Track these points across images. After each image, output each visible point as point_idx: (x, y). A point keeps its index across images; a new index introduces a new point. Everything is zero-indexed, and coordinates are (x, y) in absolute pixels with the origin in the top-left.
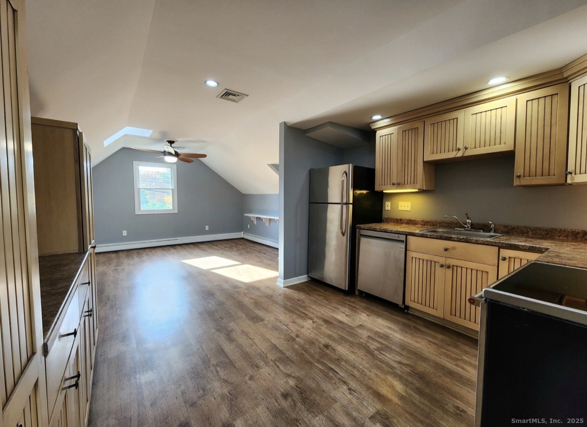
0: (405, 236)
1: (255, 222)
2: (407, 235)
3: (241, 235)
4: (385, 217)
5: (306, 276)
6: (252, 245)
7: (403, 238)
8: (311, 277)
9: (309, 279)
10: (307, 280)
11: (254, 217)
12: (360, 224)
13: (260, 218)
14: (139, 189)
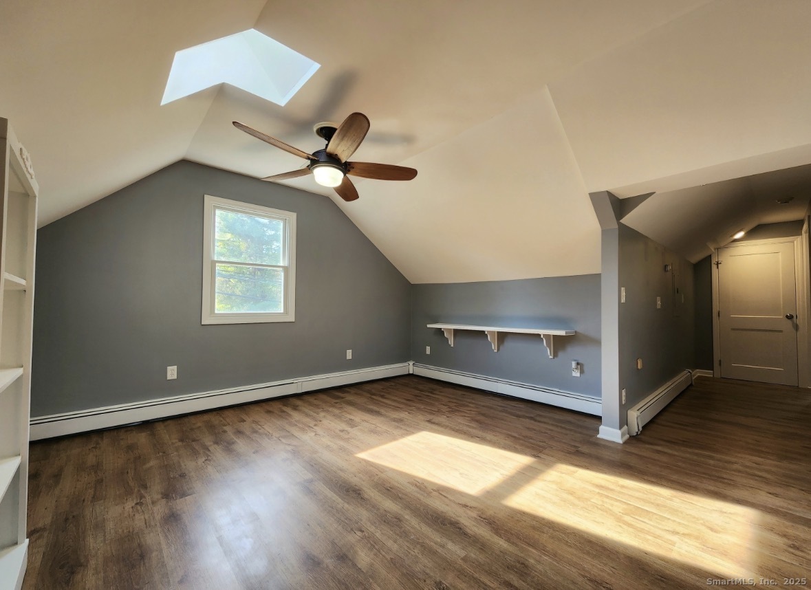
1: (451, 342)
3: (410, 367)
11: (451, 330)
14: (214, 263)
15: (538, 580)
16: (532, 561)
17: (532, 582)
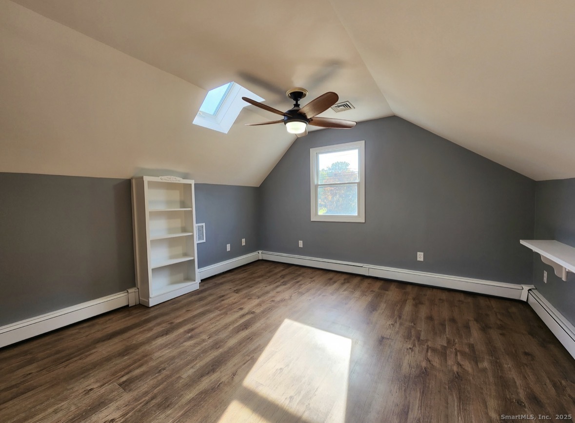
14: (317, 186)
15: (152, 413)
16: (169, 412)
17: (152, 410)
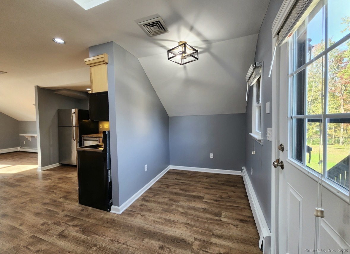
0: (98, 138)
1: (30, 139)
2: (99, 138)
3: (18, 149)
4: (100, 131)
5: (58, 163)
6: (27, 154)
7: (98, 139)
8: (62, 164)
9: (61, 165)
10: (59, 166)
11: (29, 136)
12: (84, 135)
13: (33, 136)
